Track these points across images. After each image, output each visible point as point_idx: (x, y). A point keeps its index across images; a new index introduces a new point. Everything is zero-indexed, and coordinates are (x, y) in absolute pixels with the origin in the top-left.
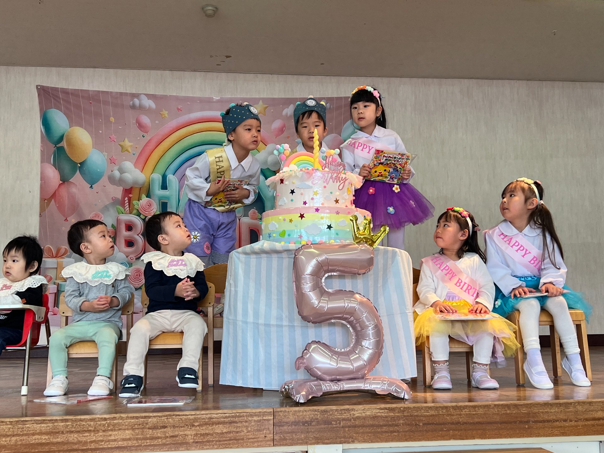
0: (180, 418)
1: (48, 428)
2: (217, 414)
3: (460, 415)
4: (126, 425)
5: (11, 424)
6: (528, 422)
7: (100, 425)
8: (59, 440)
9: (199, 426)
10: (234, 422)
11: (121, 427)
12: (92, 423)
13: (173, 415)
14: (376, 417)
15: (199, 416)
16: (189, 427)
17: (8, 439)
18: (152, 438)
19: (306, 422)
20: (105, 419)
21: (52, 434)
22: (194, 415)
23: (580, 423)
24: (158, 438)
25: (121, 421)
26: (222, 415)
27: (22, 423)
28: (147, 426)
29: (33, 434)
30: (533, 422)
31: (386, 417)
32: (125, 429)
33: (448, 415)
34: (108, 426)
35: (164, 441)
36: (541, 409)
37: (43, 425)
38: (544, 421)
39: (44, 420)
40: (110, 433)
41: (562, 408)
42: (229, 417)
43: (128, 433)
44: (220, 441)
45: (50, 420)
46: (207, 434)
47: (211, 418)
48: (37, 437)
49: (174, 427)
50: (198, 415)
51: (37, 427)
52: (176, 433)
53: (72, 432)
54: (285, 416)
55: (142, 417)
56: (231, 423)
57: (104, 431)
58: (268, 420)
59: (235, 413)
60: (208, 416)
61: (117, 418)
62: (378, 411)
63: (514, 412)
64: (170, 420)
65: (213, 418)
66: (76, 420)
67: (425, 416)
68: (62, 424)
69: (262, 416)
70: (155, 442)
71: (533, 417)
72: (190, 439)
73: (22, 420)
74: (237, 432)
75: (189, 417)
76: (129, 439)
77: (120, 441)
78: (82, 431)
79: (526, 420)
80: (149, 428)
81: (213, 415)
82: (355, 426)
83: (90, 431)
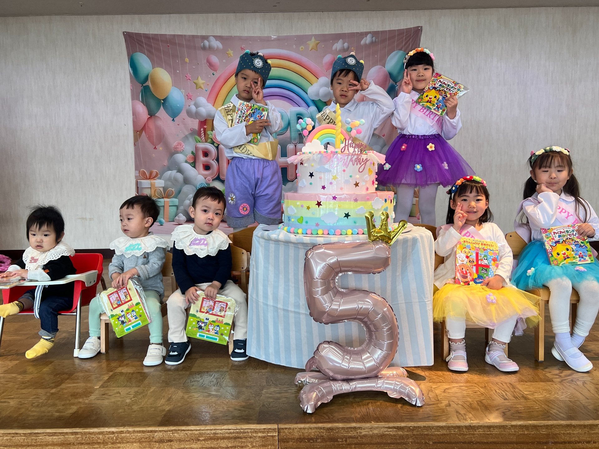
0: (185, 433)
1: (60, 440)
2: (221, 430)
3: (474, 434)
4: (133, 438)
5: (25, 436)
6: (547, 443)
7: (109, 438)
9: (204, 440)
10: (239, 438)
11: (128, 440)
12: (101, 436)
13: (179, 430)
14: (384, 435)
15: (204, 432)
16: (195, 441)
19: (312, 439)
20: (113, 433)
21: (64, 446)
22: (199, 430)
25: (128, 435)
26: (227, 431)
27: (35, 435)
28: (154, 440)
29: (47, 445)
30: (552, 443)
31: (394, 435)
32: (133, 442)
33: (460, 434)
34: (117, 439)
36: (562, 431)
37: (54, 437)
38: (565, 443)
39: (55, 433)
40: (119, 445)
41: (586, 430)
42: (234, 433)
43: (136, 446)
45: (61, 433)
47: (215, 434)
49: (180, 440)
50: (203, 430)
51: (49, 439)
52: (183, 447)
53: (82, 444)
54: (290, 433)
55: (148, 432)
56: (235, 438)
57: (112, 443)
58: (273, 436)
59: (239, 429)
60: (213, 432)
61: (124, 432)
62: (386, 430)
63: (533, 433)
64: (176, 434)
65: (218, 434)
66: (85, 433)
67: (435, 435)
68: (73, 436)
69: (266, 433)
71: (553, 438)
73: (35, 432)
75: (194, 432)
78: (92, 443)
79: (545, 441)
80: (155, 442)
81: (218, 431)
82: (362, 444)
83: (100, 443)
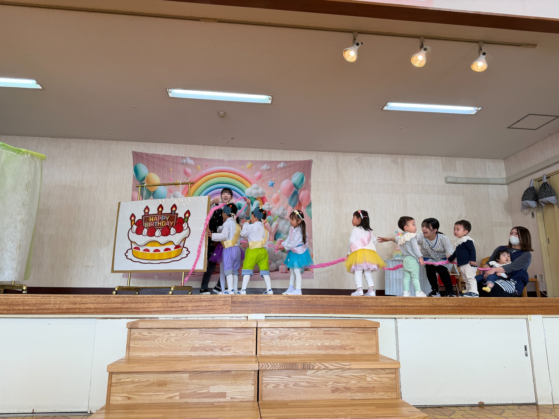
0: (186, 298)
1: (121, 300)
3: (323, 301)
4: (159, 300)
5: (103, 298)
7: (146, 300)
8: (126, 306)
9: (194, 302)
10: (212, 301)
11: (156, 301)
12: (142, 299)
13: (182, 296)
14: (282, 300)
15: (195, 297)
16: (190, 302)
17: (101, 305)
18: (171, 307)
19: (248, 302)
20: (149, 297)
21: (123, 304)
22: (193, 296)
23: (383, 308)
24: (174, 307)
25: (156, 298)
27: (108, 297)
28: (169, 301)
29: (113, 303)
30: (360, 306)
31: (287, 301)
34: (150, 301)
35: (177, 309)
36: (364, 300)
37: (118, 299)
38: (365, 306)
39: (119, 296)
40: (151, 304)
41: (374, 300)
42: (210, 298)
43: (160, 305)
44: (204, 310)
45: (122, 297)
46: (199, 306)
47: (200, 298)
48: (115, 304)
49: (182, 302)
51: (116, 300)
52: (183, 305)
53: (132, 303)
54: (237, 298)
55: (167, 297)
56: (210, 301)
57: (148, 303)
58: (229, 300)
59: (213, 296)
61: (154, 297)
63: (350, 301)
64: (181, 298)
66: (135, 297)
68: (128, 299)
69: (226, 298)
70: (173, 309)
72: (190, 308)
74: (213, 306)
76: (160, 307)
77: (155, 308)
78: (137, 302)
79: (356, 305)
82: (271, 305)
83: (141, 303)
